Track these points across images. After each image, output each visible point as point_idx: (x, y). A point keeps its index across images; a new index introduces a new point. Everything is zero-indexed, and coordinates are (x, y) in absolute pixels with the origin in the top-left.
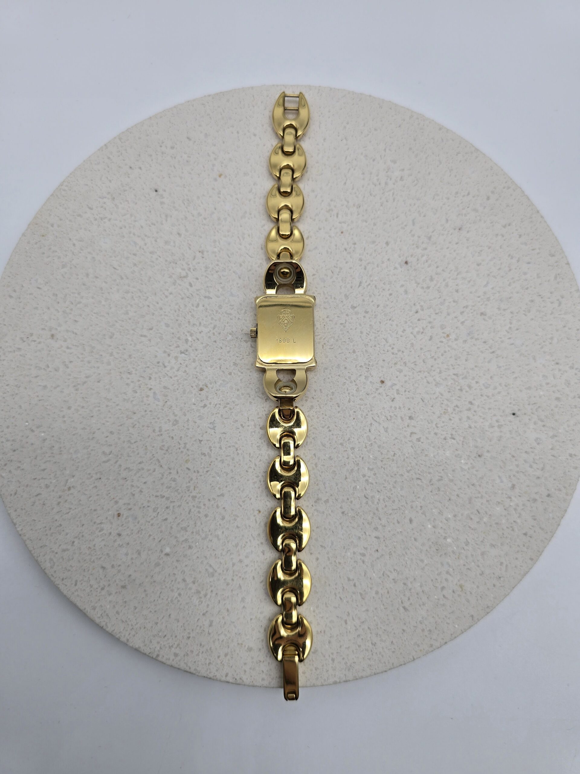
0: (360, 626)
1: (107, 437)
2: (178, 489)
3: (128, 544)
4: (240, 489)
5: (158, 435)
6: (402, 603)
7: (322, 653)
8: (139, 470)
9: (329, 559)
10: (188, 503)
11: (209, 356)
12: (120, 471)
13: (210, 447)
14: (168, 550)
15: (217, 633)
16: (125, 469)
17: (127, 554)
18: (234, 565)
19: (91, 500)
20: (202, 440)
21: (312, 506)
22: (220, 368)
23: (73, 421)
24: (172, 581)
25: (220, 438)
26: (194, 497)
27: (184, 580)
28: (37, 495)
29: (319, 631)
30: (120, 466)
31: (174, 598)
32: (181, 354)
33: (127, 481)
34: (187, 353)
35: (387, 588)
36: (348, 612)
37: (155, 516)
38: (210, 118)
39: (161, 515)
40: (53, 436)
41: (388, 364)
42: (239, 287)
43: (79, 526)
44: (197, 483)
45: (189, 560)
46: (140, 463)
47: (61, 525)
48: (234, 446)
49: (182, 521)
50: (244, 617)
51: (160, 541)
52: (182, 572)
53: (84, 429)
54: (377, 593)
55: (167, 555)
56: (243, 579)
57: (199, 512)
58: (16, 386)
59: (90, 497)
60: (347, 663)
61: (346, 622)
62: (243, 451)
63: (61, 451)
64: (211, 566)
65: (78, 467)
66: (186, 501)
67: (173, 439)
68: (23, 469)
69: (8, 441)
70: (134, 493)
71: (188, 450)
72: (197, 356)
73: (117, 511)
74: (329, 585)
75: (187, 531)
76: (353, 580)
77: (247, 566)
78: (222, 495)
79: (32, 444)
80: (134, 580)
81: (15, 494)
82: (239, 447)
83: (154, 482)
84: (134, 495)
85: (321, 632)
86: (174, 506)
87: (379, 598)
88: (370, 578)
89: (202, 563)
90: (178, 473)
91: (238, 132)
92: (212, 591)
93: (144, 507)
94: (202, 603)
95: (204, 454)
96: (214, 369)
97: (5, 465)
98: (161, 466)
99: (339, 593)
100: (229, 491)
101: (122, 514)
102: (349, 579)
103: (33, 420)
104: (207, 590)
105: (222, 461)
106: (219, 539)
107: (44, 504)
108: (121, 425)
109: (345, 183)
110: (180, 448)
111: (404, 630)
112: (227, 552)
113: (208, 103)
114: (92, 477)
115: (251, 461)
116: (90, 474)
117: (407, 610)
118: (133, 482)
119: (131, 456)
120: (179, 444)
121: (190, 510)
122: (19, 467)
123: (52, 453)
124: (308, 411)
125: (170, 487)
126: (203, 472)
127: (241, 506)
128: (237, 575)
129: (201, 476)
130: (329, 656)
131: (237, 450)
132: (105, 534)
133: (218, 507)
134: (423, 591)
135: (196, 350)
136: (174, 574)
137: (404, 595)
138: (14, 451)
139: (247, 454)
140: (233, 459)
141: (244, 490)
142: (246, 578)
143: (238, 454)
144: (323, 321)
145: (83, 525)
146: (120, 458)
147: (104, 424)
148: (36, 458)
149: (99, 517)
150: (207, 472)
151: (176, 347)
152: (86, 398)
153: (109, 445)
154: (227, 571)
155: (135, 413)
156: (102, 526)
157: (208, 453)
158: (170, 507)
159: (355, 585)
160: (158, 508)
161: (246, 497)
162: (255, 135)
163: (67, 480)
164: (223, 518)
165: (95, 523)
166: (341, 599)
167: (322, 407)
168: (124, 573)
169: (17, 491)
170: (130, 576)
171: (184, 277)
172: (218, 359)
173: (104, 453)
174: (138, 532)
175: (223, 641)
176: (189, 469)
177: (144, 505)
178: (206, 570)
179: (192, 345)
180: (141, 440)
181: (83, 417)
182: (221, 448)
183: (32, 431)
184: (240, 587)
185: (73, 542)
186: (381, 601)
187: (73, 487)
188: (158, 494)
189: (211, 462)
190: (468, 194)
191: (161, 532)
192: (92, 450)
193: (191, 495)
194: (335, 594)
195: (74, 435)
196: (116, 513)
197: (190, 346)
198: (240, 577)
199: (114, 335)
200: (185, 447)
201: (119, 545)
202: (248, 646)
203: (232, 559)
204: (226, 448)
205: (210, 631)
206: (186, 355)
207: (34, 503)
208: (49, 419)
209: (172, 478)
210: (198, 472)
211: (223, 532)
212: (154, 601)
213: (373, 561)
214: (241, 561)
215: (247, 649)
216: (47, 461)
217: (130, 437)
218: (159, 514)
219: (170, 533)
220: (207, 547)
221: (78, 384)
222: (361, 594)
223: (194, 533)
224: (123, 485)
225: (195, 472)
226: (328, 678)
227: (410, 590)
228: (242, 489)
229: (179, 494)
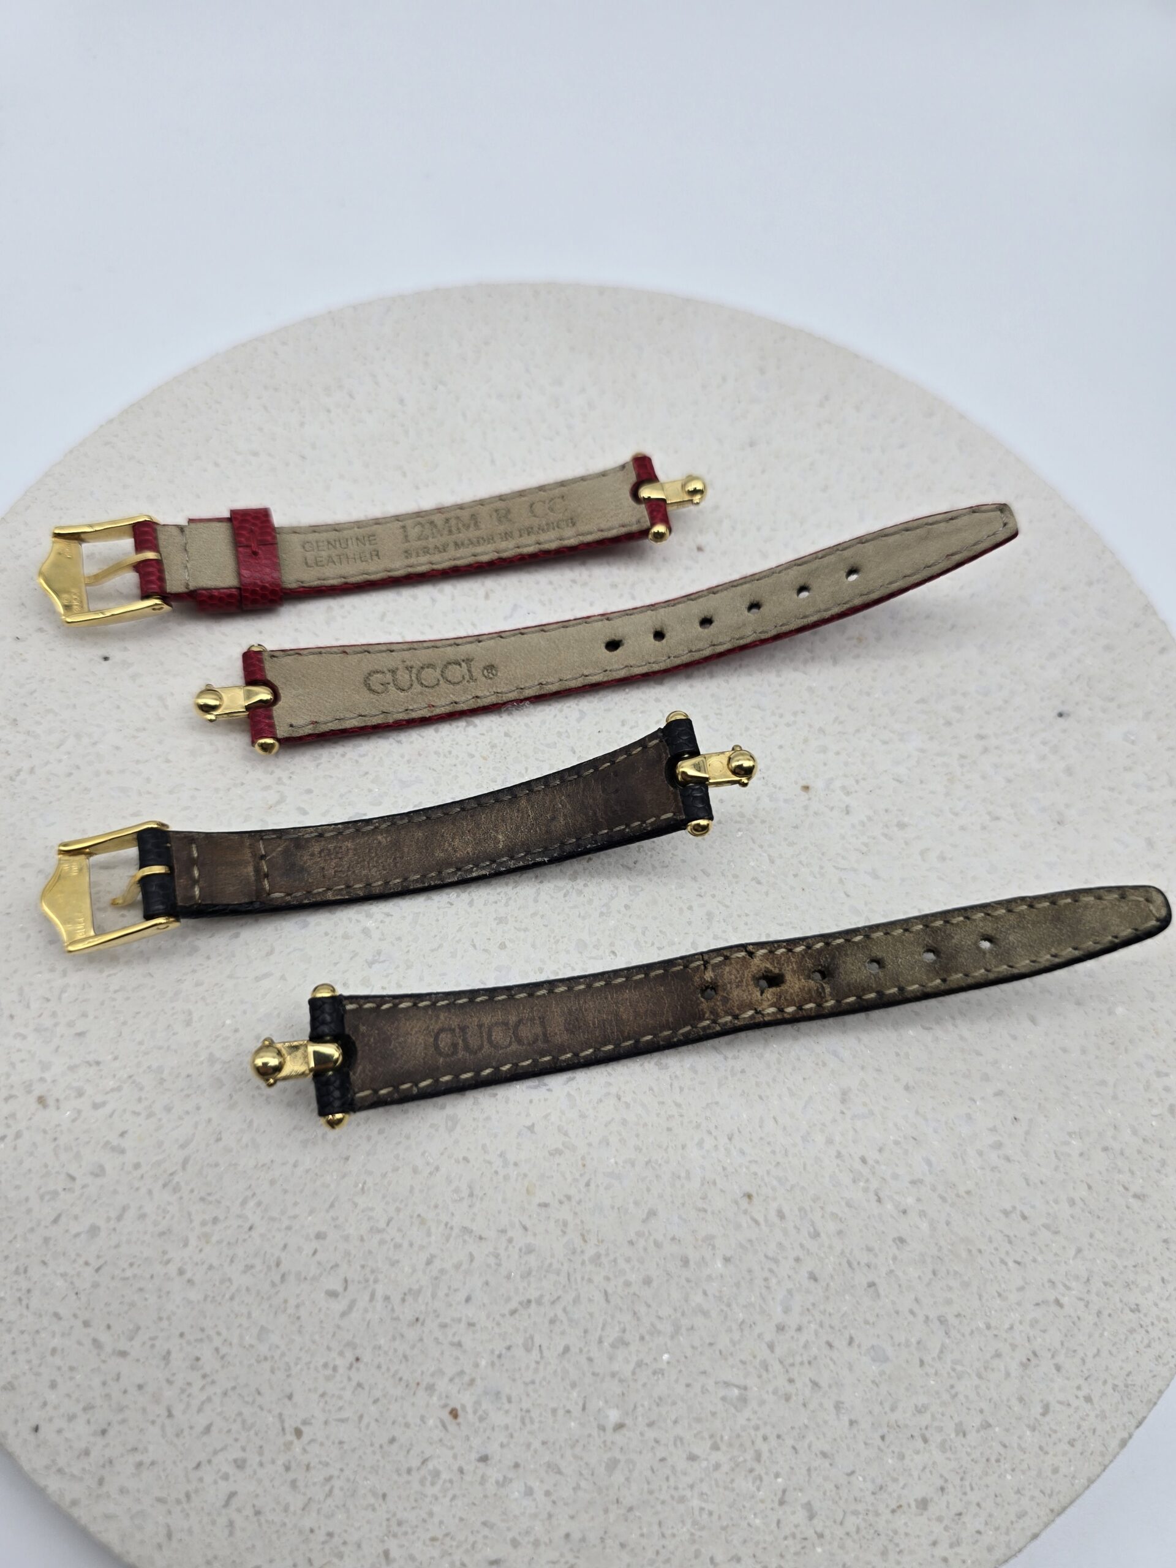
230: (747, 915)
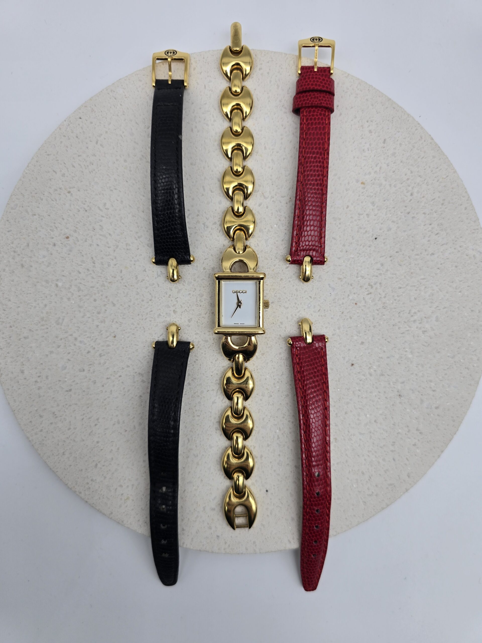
0: (71, 440)
1: (117, 200)
2: (104, 271)
3: (52, 254)
4: (124, 315)
5: (135, 238)
6: (99, 462)
7: (42, 421)
8: (105, 236)
9: (105, 400)
10: (98, 283)
11: (211, 246)
12: (98, 222)
13: (143, 280)
14: (60, 284)
15: (23, 345)
16: (100, 226)
17: (44, 257)
18: (71, 335)
19: (68, 212)
20: (146, 271)
21: (136, 373)
22: (206, 259)
23: (117, 169)
24: (41, 297)
25: (154, 284)
26: (103, 285)
27: (46, 306)
28: (54, 171)
29: (55, 413)
30: (101, 221)
31: (32, 305)
32: (203, 224)
33: (93, 231)
34: (205, 228)
35: (104, 448)
36: (76, 428)
37: (79, 264)
38: (412, 149)
39: (81, 268)
40: (100, 160)
41: (265, 384)
42: (275, 243)
43: (47, 213)
44: (115, 283)
45: (61, 303)
46: (110, 234)
47: (42, 200)
48: (152, 296)
49: (84, 285)
50: (41, 358)
51: (63, 276)
52: (50, 301)
53: (115, 180)
54: (98, 442)
55: (57, 285)
56: (65, 346)
57: (95, 294)
58: (124, 112)
59: (70, 210)
60: (44, 441)
61: (69, 429)
62: (152, 305)
63: (92, 172)
64: (63, 319)
65: (86, 190)
66: (99, 281)
67: (137, 250)
68: (67, 151)
69: (82, 128)
70: (87, 240)
71: (135, 264)
72: (206, 237)
73: (70, 235)
74: (88, 407)
75: (79, 291)
76: (99, 422)
77: (75, 345)
78: (114, 305)
79: (87, 148)
80: (30, 271)
81: (48, 155)
82: (154, 301)
83: (101, 251)
84: (86, 241)
85: (55, 415)
86: (91, 274)
87: (95, 445)
88: (105, 434)
89: (63, 312)
90: (115, 265)
91: (408, 179)
92: (47, 328)
93: (81, 253)
94: (37, 325)
95: (137, 278)
96: (202, 255)
97: (64, 136)
98: (115, 251)
99: (86, 416)
100: (119, 309)
101: (69, 239)
102: (98, 419)
103: (105, 139)
104: (47, 324)
105: (138, 294)
106: (83, 317)
107: (50, 180)
108: (130, 206)
109: (400, 288)
110: (133, 258)
111: (82, 470)
112: (77, 327)
113: (425, 141)
114: (84, 204)
115: (147, 314)
116: (86, 201)
117: (96, 467)
118: (95, 236)
119: (111, 225)
120: (136, 256)
121: (94, 287)
122: (67, 147)
123: (88, 166)
124: (202, 340)
125: (102, 264)
126: (124, 283)
127: (113, 322)
128: (65, 341)
129: (121, 283)
130: (43, 427)
131: (150, 300)
132: (50, 235)
133: (105, 305)
134: (113, 473)
135: (211, 234)
136: (46, 297)
137: (105, 461)
138: (77, 137)
139: (151, 309)
140: (143, 301)
141: (125, 318)
142: (66, 348)
143: (148, 303)
144: (276, 321)
145: (49, 215)
146: (107, 218)
147: (125, 193)
148: (79, 156)
149: (60, 223)
150: (126, 286)
151: (206, 218)
152: (138, 169)
153: (112, 205)
154: (65, 332)
155: (143, 212)
156: (55, 229)
157: (139, 280)
158: (90, 271)
159: (96, 425)
160: (85, 263)
161: (121, 323)
162: (412, 195)
163: (74, 187)
164: (99, 313)
165: (54, 223)
166: (83, 419)
167: (210, 348)
168: (31, 261)
169: (51, 155)
170: (31, 266)
171: (264, 197)
172: (211, 254)
173: (105, 204)
174: (62, 258)
175: (19, 351)
176: (121, 272)
177: (82, 252)
178: (59, 318)
179: (213, 229)
180: (126, 226)
181: (123, 175)
182: (147, 288)
183: (97, 143)
184: (59, 347)
185: (35, 215)
186: (94, 447)
187: (72, 194)
188: (94, 258)
189: (133, 286)
190: (434, 391)
191: (70, 274)
192: (103, 194)
193: (105, 283)
194: (84, 414)
195: (108, 175)
196: (68, 235)
197: (212, 228)
198: (65, 344)
199: (195, 165)
200: (135, 261)
201: (48, 248)
202: (24, 370)
203: (75, 332)
204: (148, 292)
205: (22, 339)
206: (204, 228)
207: (49, 172)
208: (111, 150)
209: (109, 263)
210: (122, 280)
211: (89, 318)
212: (23, 292)
213: (117, 431)
214: (76, 339)
215: (22, 370)
216: (81, 165)
217: (125, 218)
218: (81, 266)
219: (72, 280)
220: (75, 311)
221: (146, 158)
222: (91, 432)
223: (79, 298)
224: (89, 230)
225: (121, 277)
226: (29, 432)
227: (110, 464)
228: (124, 317)
229: (101, 273)
230: (205, 354)
